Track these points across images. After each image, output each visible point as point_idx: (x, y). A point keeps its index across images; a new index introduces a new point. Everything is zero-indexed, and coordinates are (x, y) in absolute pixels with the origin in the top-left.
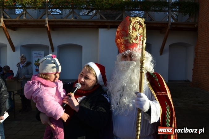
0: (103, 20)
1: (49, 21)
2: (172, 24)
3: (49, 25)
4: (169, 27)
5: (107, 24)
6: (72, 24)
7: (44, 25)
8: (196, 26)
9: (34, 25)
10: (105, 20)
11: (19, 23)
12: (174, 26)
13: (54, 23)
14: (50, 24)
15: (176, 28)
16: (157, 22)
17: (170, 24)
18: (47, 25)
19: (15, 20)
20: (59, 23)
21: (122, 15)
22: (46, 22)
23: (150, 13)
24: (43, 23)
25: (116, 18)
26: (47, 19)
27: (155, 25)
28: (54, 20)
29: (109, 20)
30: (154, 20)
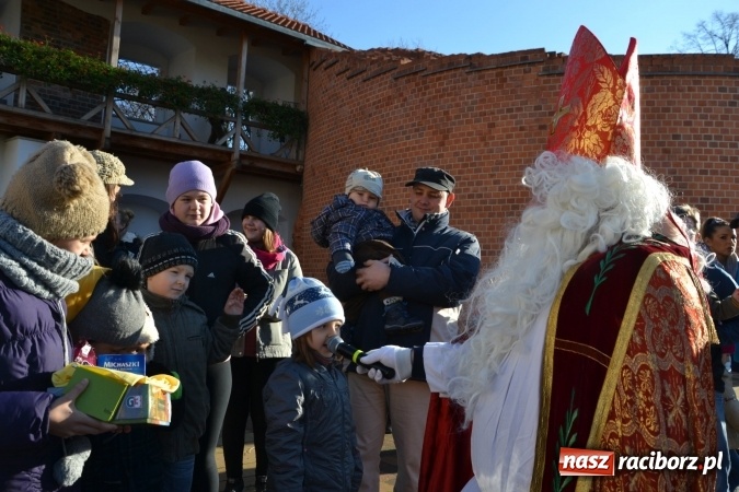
0: (41, 115)
2: (243, 156)
4: (234, 165)
5: (51, 128)
8: (298, 168)
10: (48, 114)
12: (246, 162)
16: (204, 146)
17: (236, 156)
21: (105, 108)
23: (186, 116)
25: (83, 115)
29: (61, 119)
30: (195, 138)
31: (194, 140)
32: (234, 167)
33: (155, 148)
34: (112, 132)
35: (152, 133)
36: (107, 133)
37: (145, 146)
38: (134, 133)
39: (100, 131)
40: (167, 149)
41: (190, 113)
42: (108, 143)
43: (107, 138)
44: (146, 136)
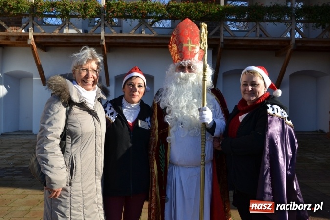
1: (105, 37)
2: (297, 40)
3: (106, 43)
4: (292, 47)
6: (142, 41)
7: (99, 43)
11: (57, 40)
12: (300, 44)
13: (113, 40)
14: (107, 41)
15: (303, 48)
16: (274, 39)
17: (293, 41)
18: (104, 43)
19: (52, 34)
20: (122, 40)
21: (220, 28)
22: (102, 38)
23: (262, 24)
24: (97, 40)
26: (103, 34)
27: (269, 44)
28: (114, 35)
30: (268, 35)
31: (268, 36)
32: (292, 48)
33: (247, 44)
34: (224, 39)
35: (245, 36)
36: (222, 40)
37: (242, 43)
38: (236, 38)
39: (219, 39)
40: (254, 44)
41: (264, 22)
42: (223, 45)
43: (222, 43)
44: (242, 38)
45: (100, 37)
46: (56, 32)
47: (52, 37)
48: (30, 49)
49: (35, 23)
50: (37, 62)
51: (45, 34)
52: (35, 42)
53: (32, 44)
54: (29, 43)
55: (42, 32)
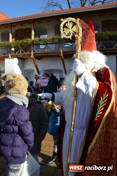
0: (104, 49)
1: (63, 52)
3: (63, 55)
7: (60, 55)
9: (52, 55)
11: (43, 55)
13: (66, 53)
14: (64, 54)
18: (62, 55)
19: (40, 52)
22: (61, 53)
24: (59, 54)
25: (114, 46)
26: (61, 51)
28: (67, 51)
29: (108, 49)
45: (60, 52)
46: (42, 51)
47: (40, 54)
48: (32, 59)
49: (34, 48)
50: (35, 64)
51: (38, 53)
52: (34, 56)
53: (32, 57)
54: (31, 57)
55: (37, 52)
